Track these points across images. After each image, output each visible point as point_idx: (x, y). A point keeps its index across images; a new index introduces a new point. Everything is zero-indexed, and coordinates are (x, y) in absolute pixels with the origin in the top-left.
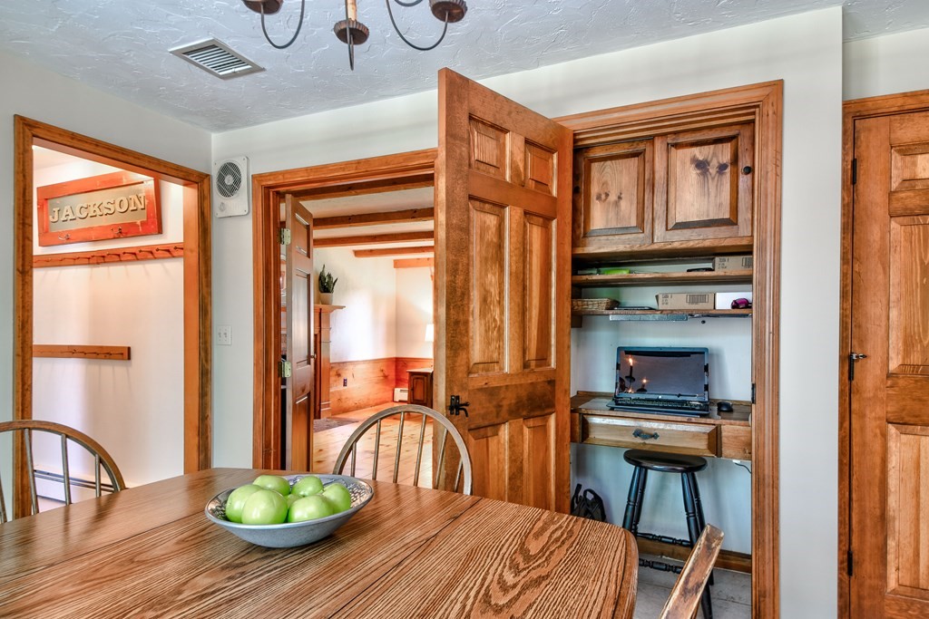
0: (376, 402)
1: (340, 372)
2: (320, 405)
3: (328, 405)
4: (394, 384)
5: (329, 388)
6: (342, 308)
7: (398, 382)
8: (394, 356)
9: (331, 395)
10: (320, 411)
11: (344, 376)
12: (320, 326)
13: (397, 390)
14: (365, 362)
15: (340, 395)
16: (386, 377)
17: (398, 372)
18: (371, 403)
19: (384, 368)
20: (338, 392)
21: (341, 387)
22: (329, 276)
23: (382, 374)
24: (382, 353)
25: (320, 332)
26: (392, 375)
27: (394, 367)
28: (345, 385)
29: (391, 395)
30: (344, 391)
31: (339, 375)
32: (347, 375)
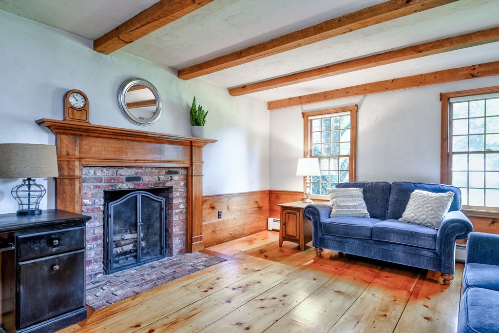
0: (250, 231)
1: (214, 205)
2: (192, 239)
3: (201, 239)
4: (268, 214)
5: (201, 220)
6: (214, 141)
7: (272, 212)
8: (268, 188)
9: (204, 228)
10: (191, 245)
11: (218, 209)
12: (192, 160)
13: (271, 220)
14: (239, 194)
15: (215, 227)
16: (260, 208)
17: (271, 203)
18: (246, 232)
19: (258, 200)
20: (213, 224)
21: (215, 220)
22: (200, 108)
23: (256, 205)
24: (256, 187)
25: (192, 165)
26: (266, 206)
27: (267, 199)
28: (219, 216)
29: (265, 224)
30: (219, 222)
31: (213, 208)
32: (220, 207)
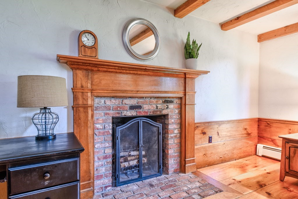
0: (239, 155)
1: (205, 131)
2: (185, 161)
3: (193, 161)
4: (256, 141)
5: (193, 144)
6: (206, 72)
7: (260, 138)
8: (256, 116)
9: (196, 151)
10: (185, 166)
11: (209, 134)
12: (185, 90)
13: (260, 145)
14: (229, 122)
15: (206, 151)
16: (249, 134)
17: (261, 130)
18: (235, 156)
19: (247, 127)
20: (204, 148)
21: (206, 144)
22: (194, 42)
23: (245, 132)
25: (185, 95)
26: (255, 133)
27: (256, 126)
28: (210, 141)
29: (253, 149)
30: (209, 147)
31: (204, 133)
32: (211, 133)
